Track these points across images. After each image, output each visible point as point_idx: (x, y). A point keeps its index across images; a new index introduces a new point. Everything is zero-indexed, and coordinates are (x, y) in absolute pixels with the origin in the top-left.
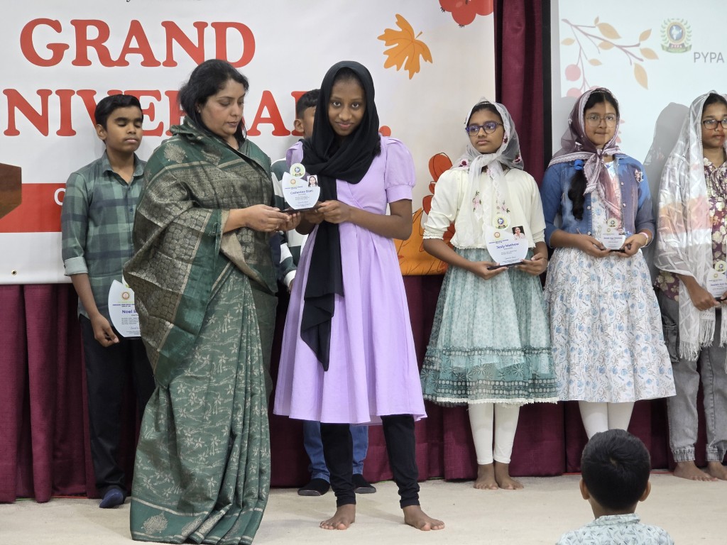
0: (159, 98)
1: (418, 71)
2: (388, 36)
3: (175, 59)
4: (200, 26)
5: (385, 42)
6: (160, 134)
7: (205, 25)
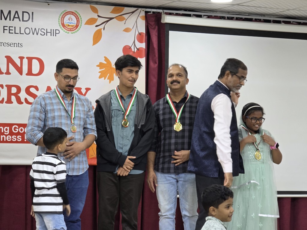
0: (3, 88)
1: (113, 80)
2: (101, 65)
3: (10, 72)
4: (21, 58)
5: (99, 68)
6: (2, 103)
7: (24, 58)
